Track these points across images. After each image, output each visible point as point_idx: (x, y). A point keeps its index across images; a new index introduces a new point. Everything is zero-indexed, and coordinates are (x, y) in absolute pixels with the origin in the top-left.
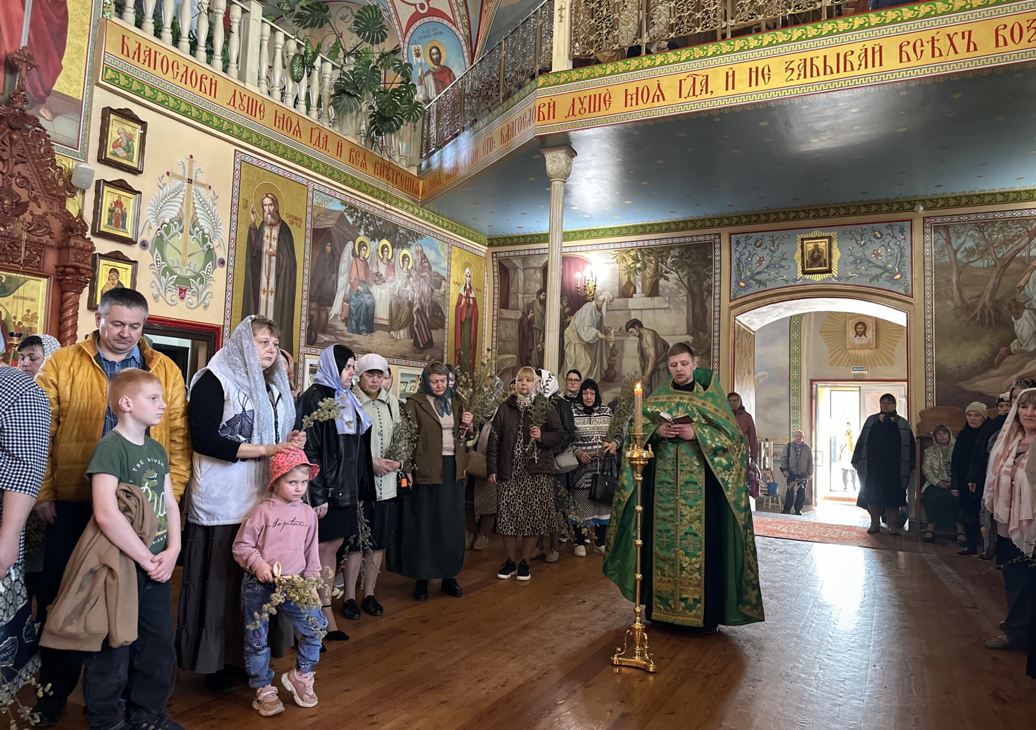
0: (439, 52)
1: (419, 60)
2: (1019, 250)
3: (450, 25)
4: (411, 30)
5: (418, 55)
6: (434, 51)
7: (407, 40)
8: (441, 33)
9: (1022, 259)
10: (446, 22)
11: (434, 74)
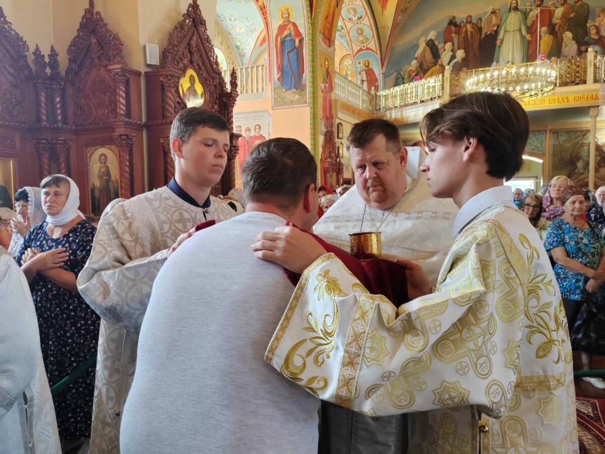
0: (368, 63)
1: (360, 65)
2: (579, 141)
3: (374, 54)
4: (358, 55)
5: (359, 64)
6: (367, 62)
7: (355, 58)
8: (371, 56)
9: (580, 144)
10: (373, 53)
11: (366, 71)
